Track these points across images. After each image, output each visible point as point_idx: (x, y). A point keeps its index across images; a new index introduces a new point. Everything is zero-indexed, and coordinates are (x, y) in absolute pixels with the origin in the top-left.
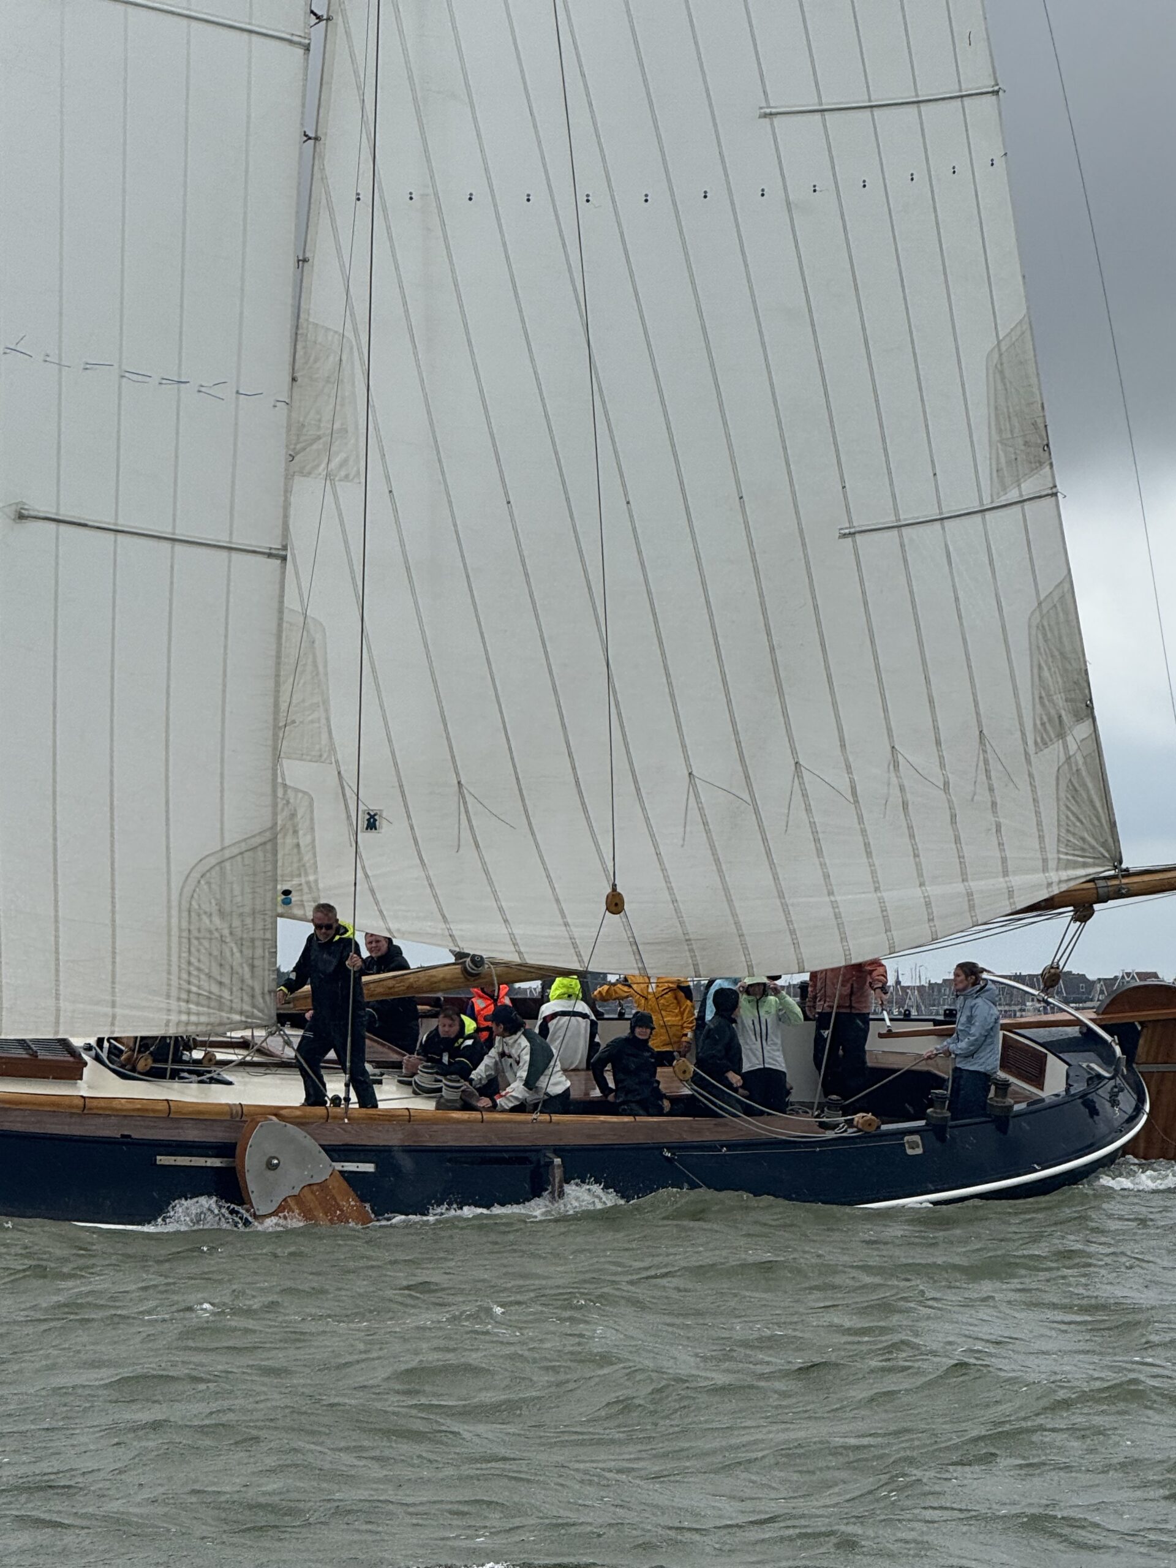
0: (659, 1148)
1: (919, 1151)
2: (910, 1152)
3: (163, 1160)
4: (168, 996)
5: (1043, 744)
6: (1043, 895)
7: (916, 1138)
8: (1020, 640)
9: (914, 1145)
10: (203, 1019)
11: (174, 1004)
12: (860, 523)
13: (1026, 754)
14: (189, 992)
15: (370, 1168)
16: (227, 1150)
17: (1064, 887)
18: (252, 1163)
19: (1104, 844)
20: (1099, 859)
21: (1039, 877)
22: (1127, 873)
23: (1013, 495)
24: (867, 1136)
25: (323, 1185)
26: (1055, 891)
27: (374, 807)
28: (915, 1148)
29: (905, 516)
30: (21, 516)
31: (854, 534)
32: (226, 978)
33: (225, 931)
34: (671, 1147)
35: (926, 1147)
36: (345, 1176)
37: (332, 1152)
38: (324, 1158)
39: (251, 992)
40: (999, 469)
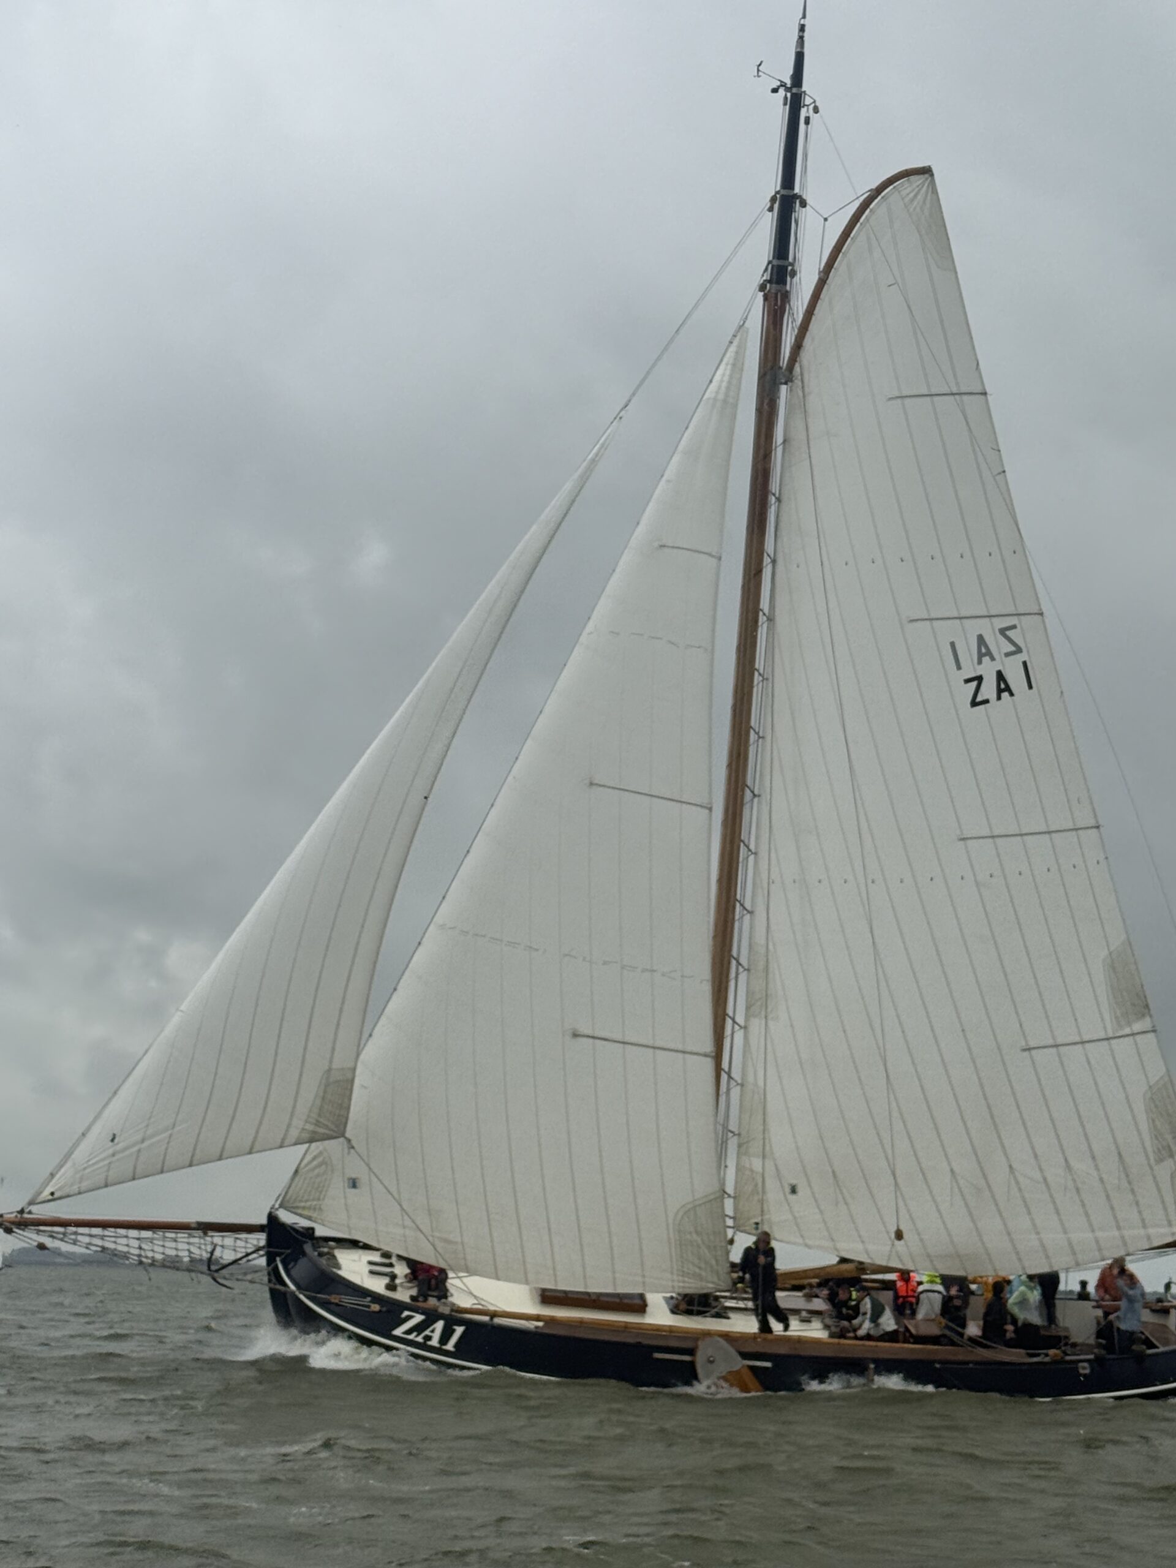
0: (934, 1362)
1: (1087, 1371)
2: (1082, 1371)
3: (656, 1355)
4: (672, 1273)
5: (1160, 1160)
7: (1086, 1365)
8: (1140, 1107)
9: (1084, 1368)
11: (675, 1277)
12: (1032, 1044)
14: (683, 1272)
15: (768, 1364)
16: (691, 1352)
18: (700, 1359)
23: (1127, 1031)
24: (1054, 1362)
25: (738, 1372)
27: (794, 1182)
28: (1085, 1369)
29: (1060, 1041)
30: (575, 1035)
31: (1029, 1049)
32: (703, 1265)
33: (700, 1242)
34: (940, 1362)
35: (1092, 1369)
36: (752, 1369)
37: (745, 1356)
38: (739, 1358)
39: (717, 1273)
40: (1116, 1018)
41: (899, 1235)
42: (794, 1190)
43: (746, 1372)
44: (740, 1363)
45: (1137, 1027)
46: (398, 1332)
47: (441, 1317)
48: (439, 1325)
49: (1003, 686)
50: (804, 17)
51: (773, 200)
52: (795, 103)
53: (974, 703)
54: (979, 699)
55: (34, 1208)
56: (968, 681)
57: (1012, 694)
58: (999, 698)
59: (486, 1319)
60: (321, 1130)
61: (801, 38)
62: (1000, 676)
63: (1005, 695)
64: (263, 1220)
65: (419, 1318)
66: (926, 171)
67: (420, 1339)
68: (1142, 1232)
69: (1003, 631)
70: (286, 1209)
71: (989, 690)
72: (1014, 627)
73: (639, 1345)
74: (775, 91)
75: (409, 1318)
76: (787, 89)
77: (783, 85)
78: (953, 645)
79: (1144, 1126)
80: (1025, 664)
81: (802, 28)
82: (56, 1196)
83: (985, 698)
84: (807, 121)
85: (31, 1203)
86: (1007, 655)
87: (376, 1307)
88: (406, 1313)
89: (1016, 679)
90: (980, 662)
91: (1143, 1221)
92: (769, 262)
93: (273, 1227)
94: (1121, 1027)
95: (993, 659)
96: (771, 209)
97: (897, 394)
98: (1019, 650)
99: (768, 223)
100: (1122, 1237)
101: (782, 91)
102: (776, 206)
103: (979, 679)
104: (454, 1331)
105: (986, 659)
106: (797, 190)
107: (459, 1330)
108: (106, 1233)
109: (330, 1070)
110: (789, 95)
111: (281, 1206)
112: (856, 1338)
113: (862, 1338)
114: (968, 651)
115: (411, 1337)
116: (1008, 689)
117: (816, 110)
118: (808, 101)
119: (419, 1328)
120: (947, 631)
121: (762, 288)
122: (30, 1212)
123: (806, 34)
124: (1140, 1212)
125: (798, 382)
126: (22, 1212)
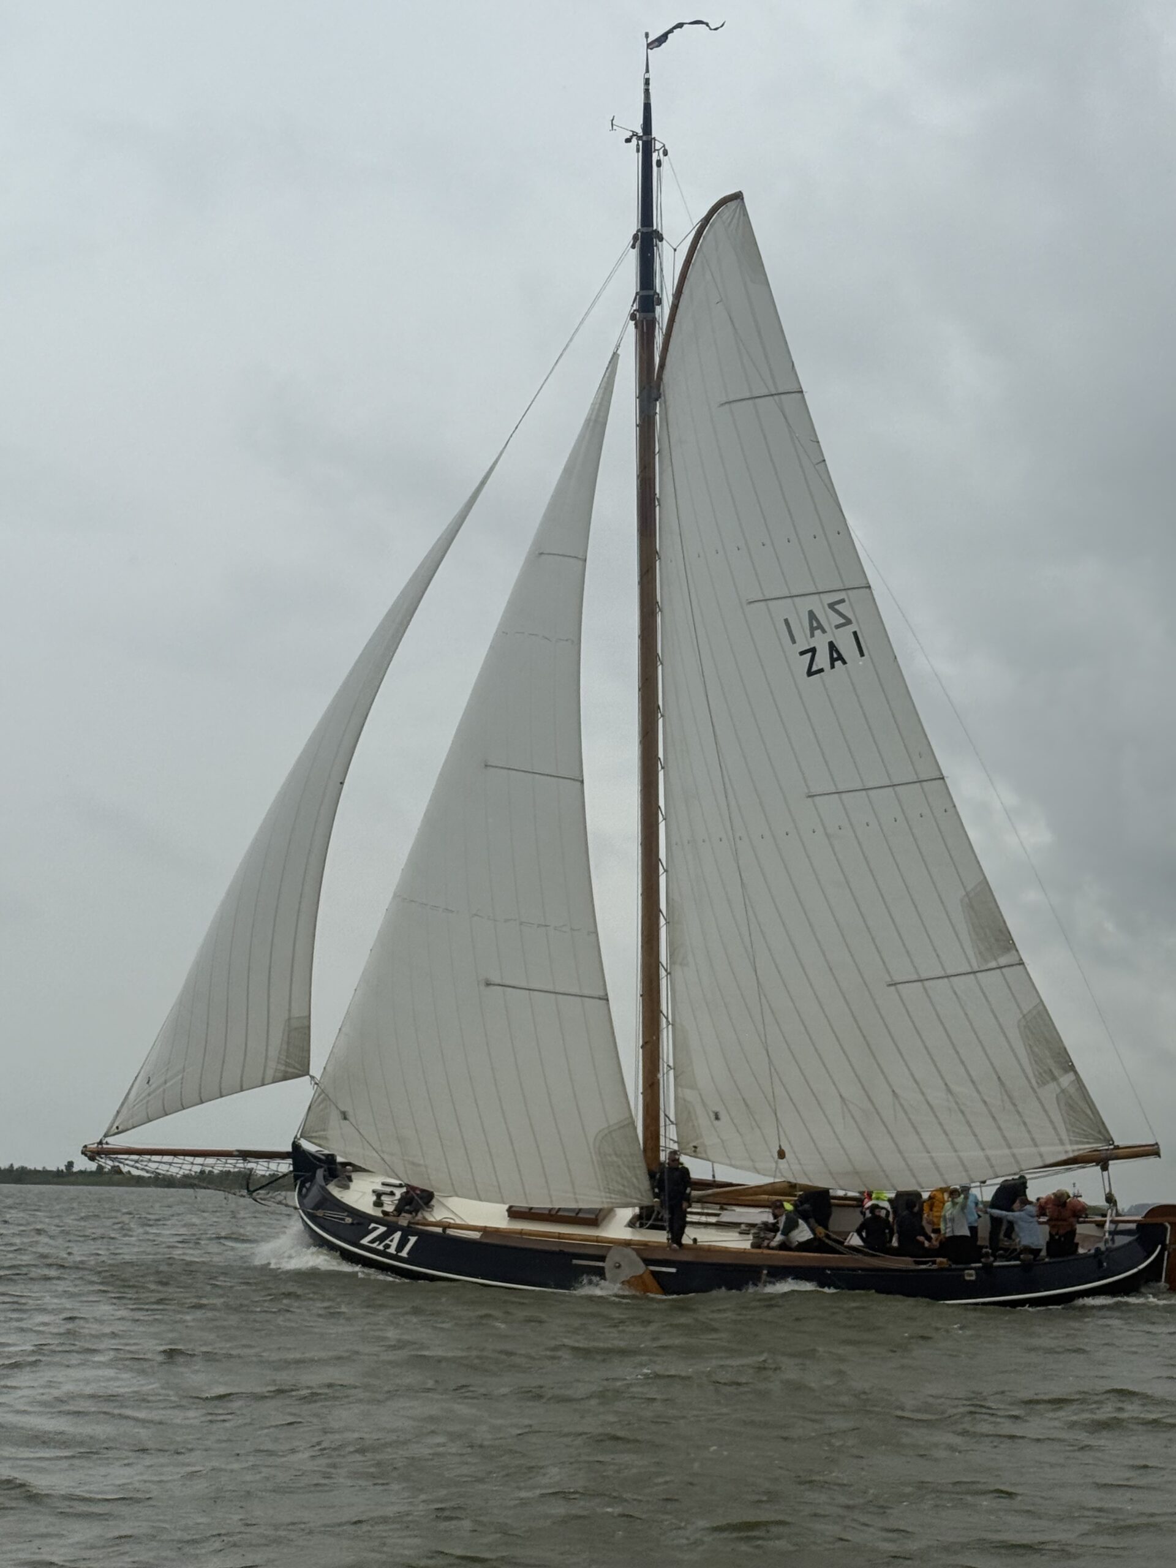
0: (825, 1268)
1: (973, 1278)
2: (967, 1278)
3: (575, 1262)
4: (600, 1190)
5: (1044, 1083)
6: (1064, 1157)
7: (973, 1272)
8: (1014, 1035)
9: (971, 1275)
10: (618, 1201)
11: (603, 1194)
12: (897, 979)
13: (1032, 1088)
14: (609, 1189)
15: (673, 1270)
16: (602, 1258)
17: (1076, 1154)
18: (607, 1265)
19: (1100, 1132)
20: (1097, 1140)
21: (1060, 1148)
22: (1117, 1148)
23: (993, 964)
24: (941, 1269)
25: (641, 1276)
26: (1071, 1155)
27: (716, 1109)
29: (924, 975)
30: (488, 984)
31: (895, 984)
32: (626, 1183)
33: (620, 1163)
34: (829, 1269)
35: (977, 1274)
36: (653, 1273)
37: (648, 1262)
38: (642, 1264)
39: (640, 1191)
40: (980, 953)
41: (781, 1154)
42: (717, 1118)
43: (646, 1276)
44: (643, 1269)
45: (1003, 961)
46: (365, 1241)
47: (401, 1228)
48: (397, 1236)
49: (836, 656)
50: (647, 71)
51: (635, 237)
52: (647, 148)
53: (810, 673)
54: (814, 668)
55: (109, 1140)
56: (802, 653)
57: (844, 662)
58: (833, 667)
59: (439, 1230)
60: (290, 1070)
61: (647, 92)
62: (832, 646)
63: (838, 663)
65: (382, 1229)
66: (738, 196)
67: (381, 1247)
68: (1033, 1150)
69: (831, 606)
70: (306, 1138)
71: (822, 659)
72: (842, 601)
73: (561, 1253)
74: (628, 140)
75: (375, 1229)
76: (639, 138)
77: (635, 134)
78: (786, 621)
79: (1022, 1052)
80: (855, 633)
81: (647, 82)
82: (120, 1129)
83: (820, 667)
84: (659, 163)
85: (106, 1136)
86: (838, 627)
87: (349, 1220)
88: (373, 1225)
89: (847, 647)
90: (812, 635)
91: (1033, 1139)
92: (637, 294)
93: (297, 1154)
94: (986, 961)
95: (824, 631)
96: (633, 247)
97: (725, 400)
98: (848, 622)
99: (632, 258)
100: (1014, 1156)
101: (634, 140)
102: (638, 244)
103: (813, 651)
104: (409, 1240)
105: (818, 632)
106: (655, 228)
107: (413, 1240)
108: (176, 1160)
109: (289, 1019)
110: (640, 142)
111: (301, 1136)
114: (800, 629)
115: (374, 1245)
116: (840, 658)
117: (665, 153)
118: (658, 146)
119: (381, 1238)
120: (783, 610)
121: (633, 317)
122: (107, 1143)
123: (651, 87)
124: (1029, 1132)
125: (663, 398)
126: (100, 1143)
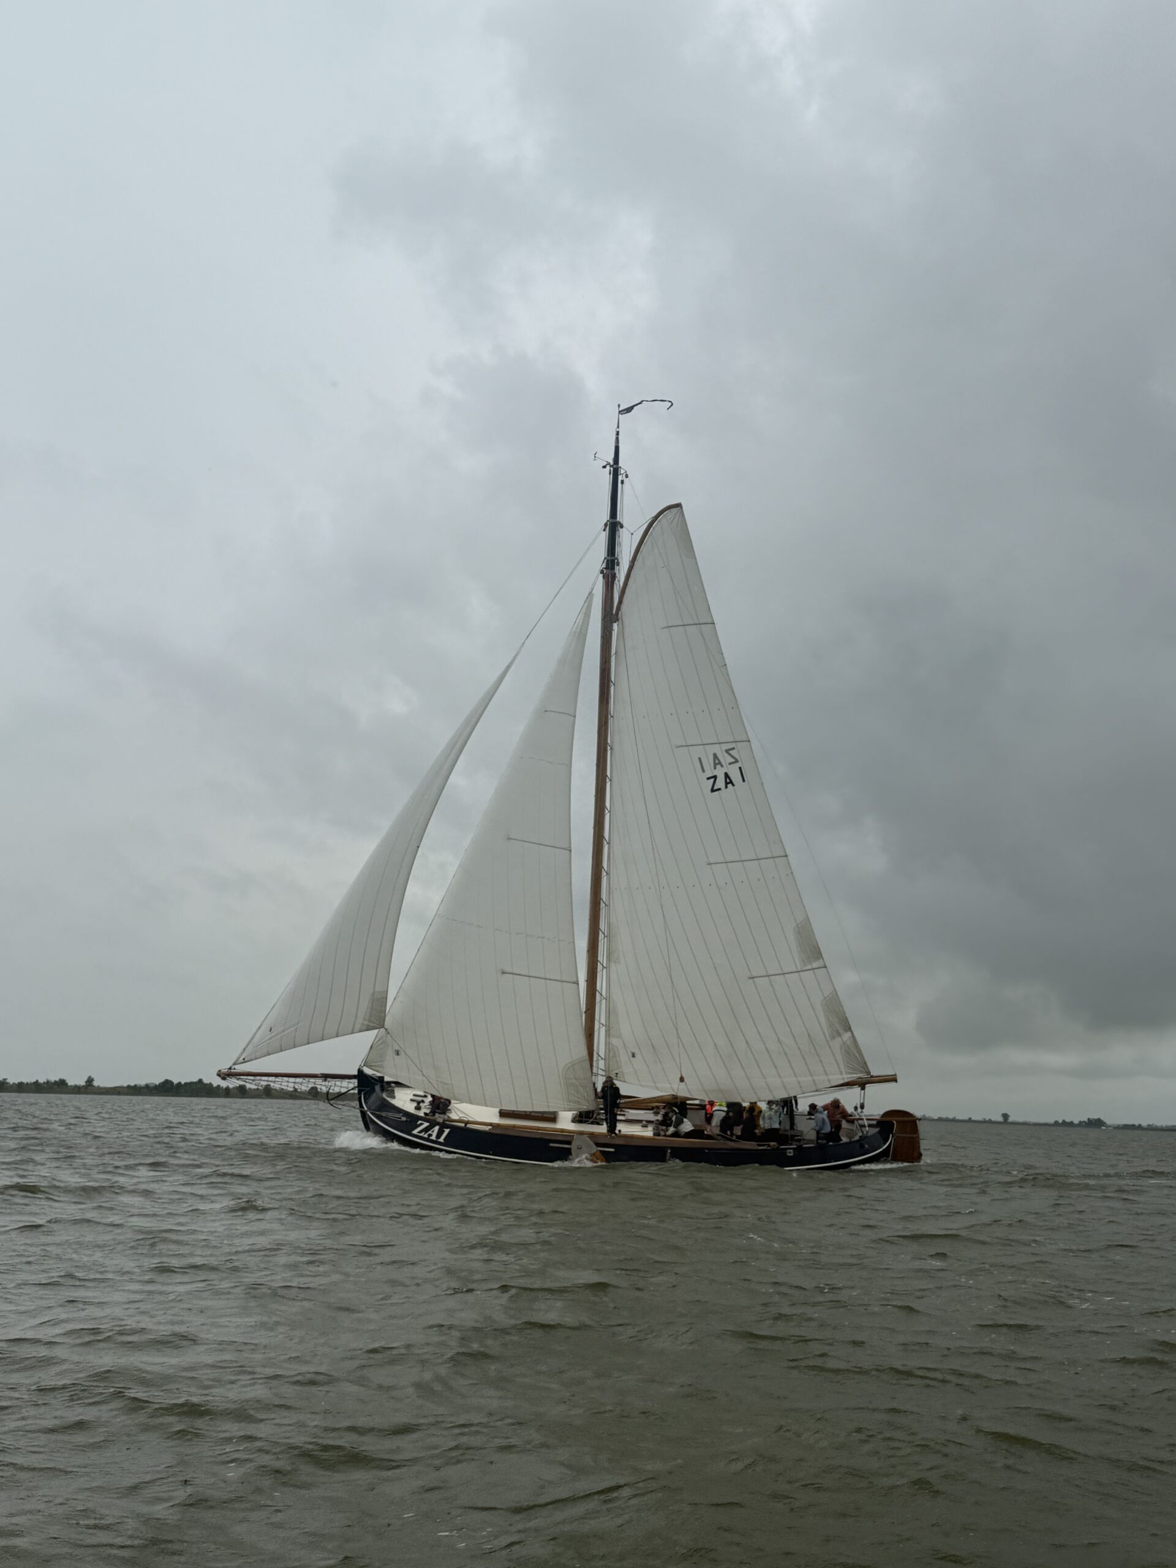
1: (792, 1154)
2: (788, 1154)
3: (551, 1145)
5: (833, 1038)
6: (842, 1082)
7: (791, 1151)
8: (819, 1009)
11: (565, 1103)
12: (754, 974)
13: (827, 1041)
15: (612, 1150)
16: (569, 1143)
17: (849, 1080)
18: (573, 1147)
19: (862, 1067)
20: (861, 1072)
21: (840, 1076)
22: (872, 1077)
23: (810, 967)
24: (773, 1149)
25: (594, 1154)
26: (846, 1081)
27: (633, 1051)
28: (790, 1153)
29: (770, 973)
30: (503, 973)
31: (753, 978)
32: (580, 1096)
33: (577, 1083)
34: (707, 1149)
35: (794, 1152)
36: (601, 1151)
37: (598, 1145)
38: (595, 1146)
39: (588, 1101)
40: (803, 961)
41: (682, 1080)
42: (633, 1056)
43: (599, 1153)
44: (594, 1149)
45: (815, 965)
46: (415, 1132)
48: (437, 1128)
49: (728, 781)
50: (618, 427)
51: (606, 525)
52: (616, 473)
53: (713, 790)
54: (715, 788)
55: (235, 1067)
56: (708, 779)
57: (733, 785)
58: (726, 787)
59: (463, 1125)
60: (372, 1025)
61: (617, 440)
62: (727, 775)
63: (730, 786)
64: (356, 1073)
65: (426, 1124)
66: (679, 505)
67: (426, 1136)
68: (825, 1077)
69: (727, 751)
70: (367, 1066)
71: (720, 783)
72: (733, 749)
73: (542, 1140)
74: (604, 467)
75: (421, 1124)
76: (611, 466)
77: (609, 464)
78: (700, 759)
79: (823, 1019)
80: (740, 768)
81: (618, 433)
82: (246, 1060)
83: (719, 787)
84: (622, 482)
85: (234, 1064)
86: (730, 764)
87: (404, 1119)
88: (420, 1122)
89: (735, 776)
90: (715, 768)
91: (825, 1071)
92: (605, 558)
93: (361, 1076)
94: (806, 966)
95: (722, 766)
96: (604, 530)
97: (666, 625)
98: (737, 761)
99: (604, 537)
100: (814, 1081)
101: (608, 467)
102: (608, 528)
103: (715, 777)
104: (444, 1131)
105: (718, 766)
106: (618, 519)
107: (447, 1131)
108: (277, 1079)
109: (374, 993)
110: (612, 469)
111: (364, 1065)
112: (665, 1135)
113: (669, 1136)
114: (708, 763)
115: (421, 1135)
116: (731, 782)
117: (627, 476)
118: (622, 471)
119: (426, 1130)
120: (698, 752)
121: (602, 572)
122: (234, 1069)
123: (620, 437)
124: (823, 1067)
125: (620, 621)
126: (230, 1068)
